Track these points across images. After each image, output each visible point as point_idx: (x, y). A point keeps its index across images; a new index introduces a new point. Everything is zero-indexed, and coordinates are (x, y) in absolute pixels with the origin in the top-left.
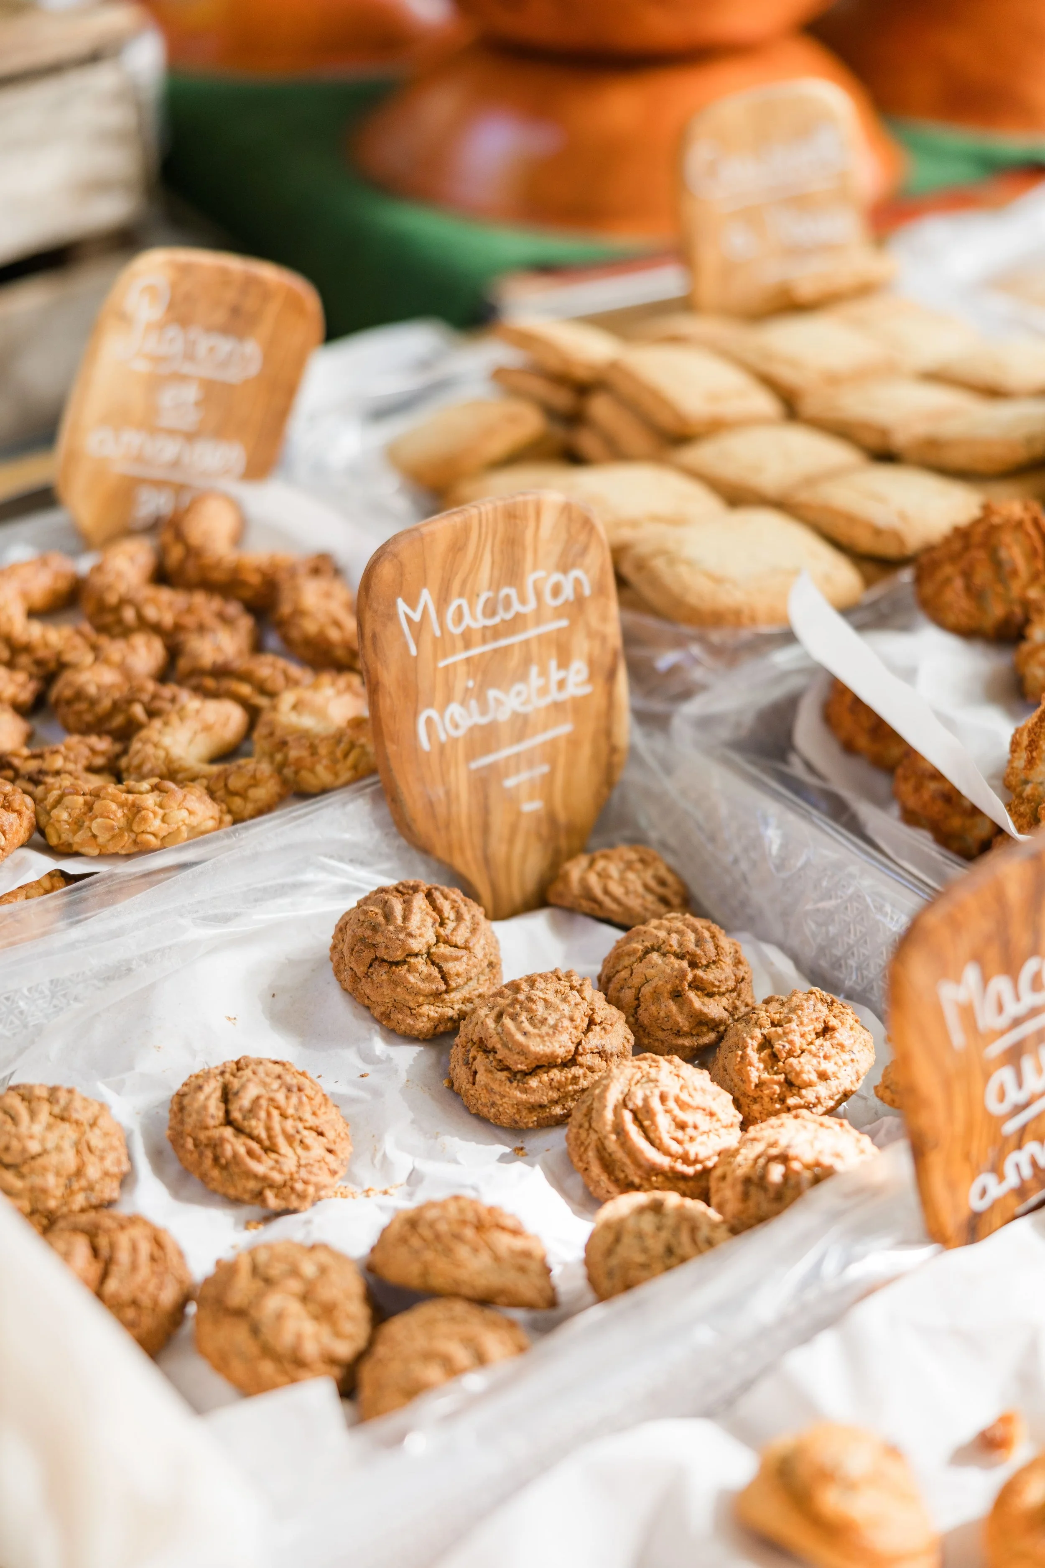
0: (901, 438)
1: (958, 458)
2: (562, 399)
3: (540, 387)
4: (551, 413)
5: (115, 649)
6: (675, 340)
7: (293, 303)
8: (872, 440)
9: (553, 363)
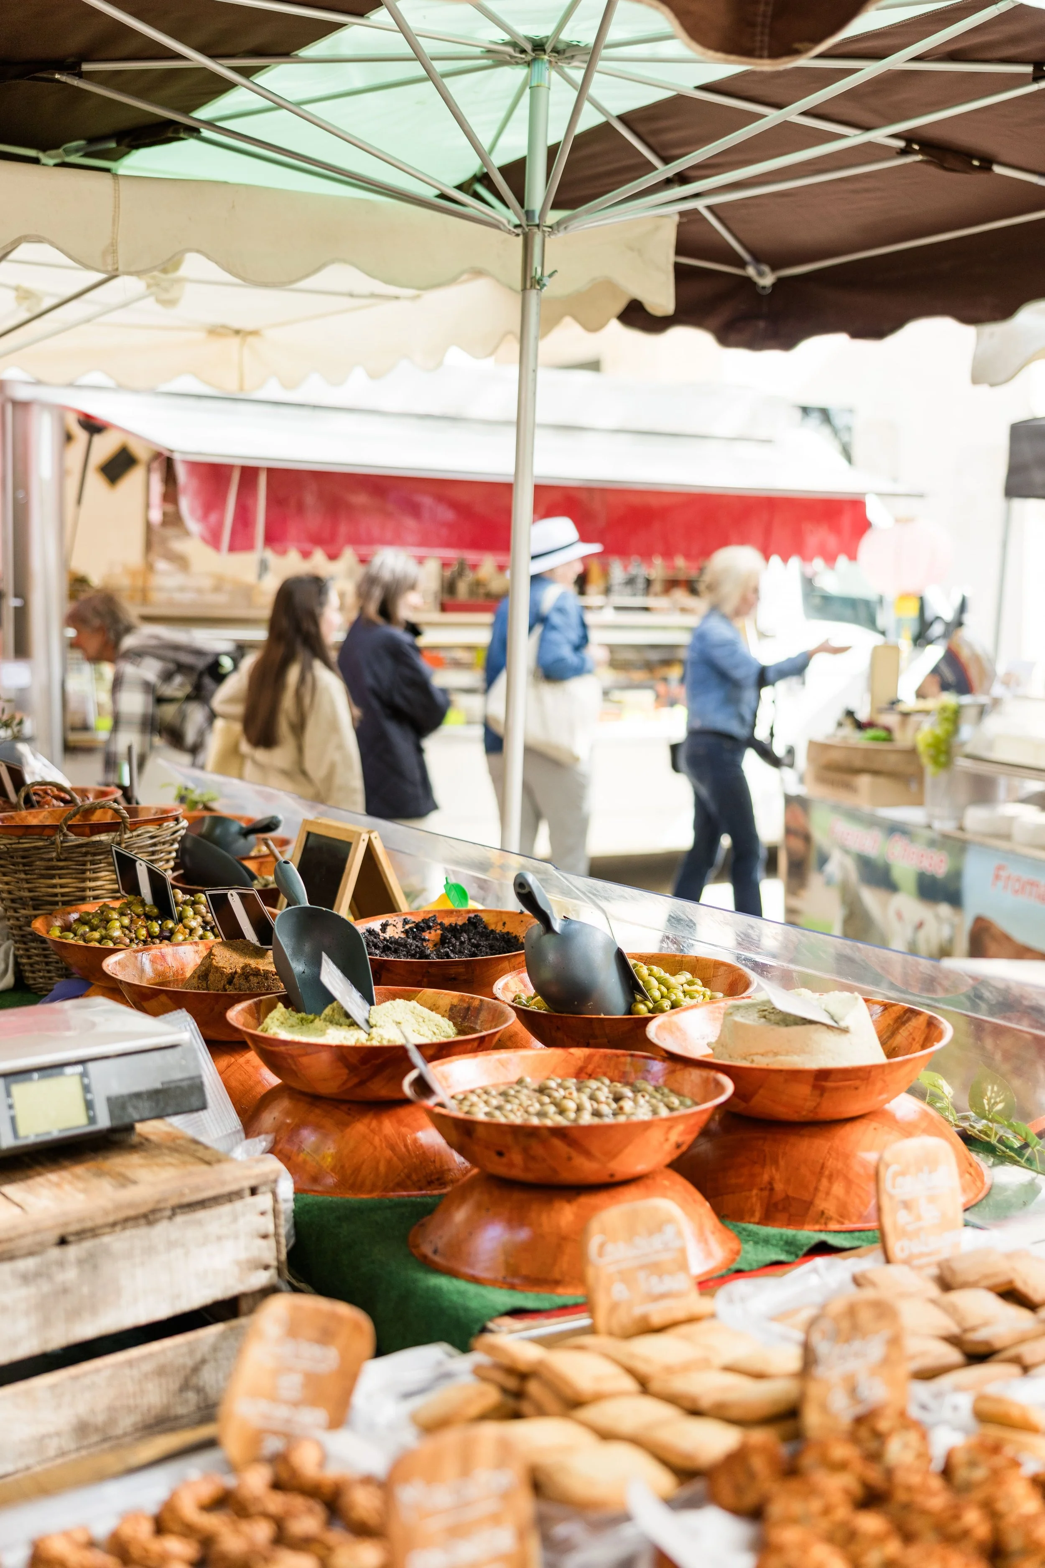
0: (705, 1402)
1: (735, 1413)
2: (512, 1383)
3: (500, 1377)
4: (504, 1390)
5: (246, 1527)
6: (580, 1348)
7: (357, 1327)
8: (688, 1405)
9: (506, 1361)
